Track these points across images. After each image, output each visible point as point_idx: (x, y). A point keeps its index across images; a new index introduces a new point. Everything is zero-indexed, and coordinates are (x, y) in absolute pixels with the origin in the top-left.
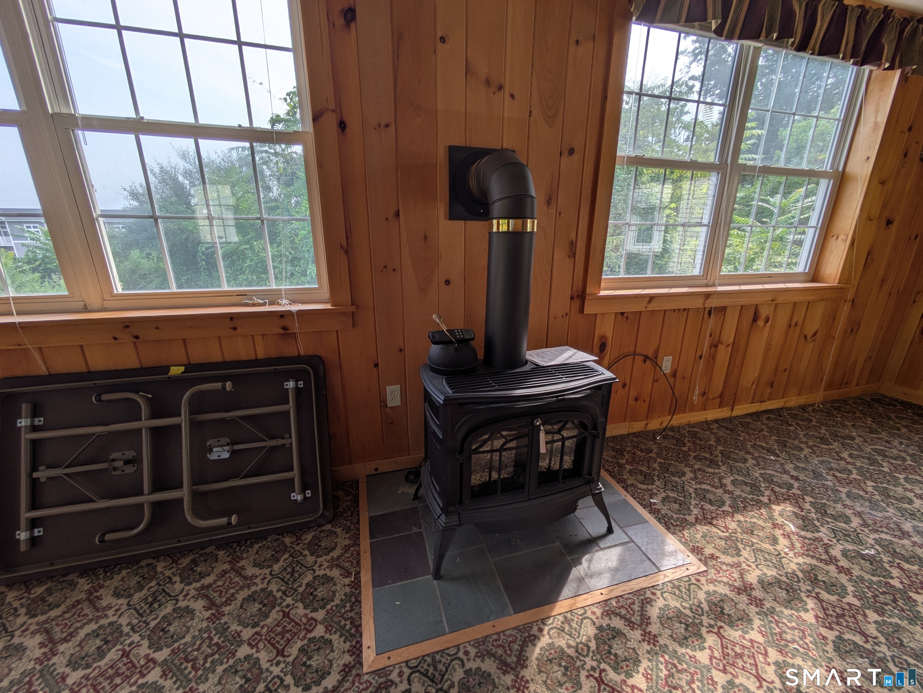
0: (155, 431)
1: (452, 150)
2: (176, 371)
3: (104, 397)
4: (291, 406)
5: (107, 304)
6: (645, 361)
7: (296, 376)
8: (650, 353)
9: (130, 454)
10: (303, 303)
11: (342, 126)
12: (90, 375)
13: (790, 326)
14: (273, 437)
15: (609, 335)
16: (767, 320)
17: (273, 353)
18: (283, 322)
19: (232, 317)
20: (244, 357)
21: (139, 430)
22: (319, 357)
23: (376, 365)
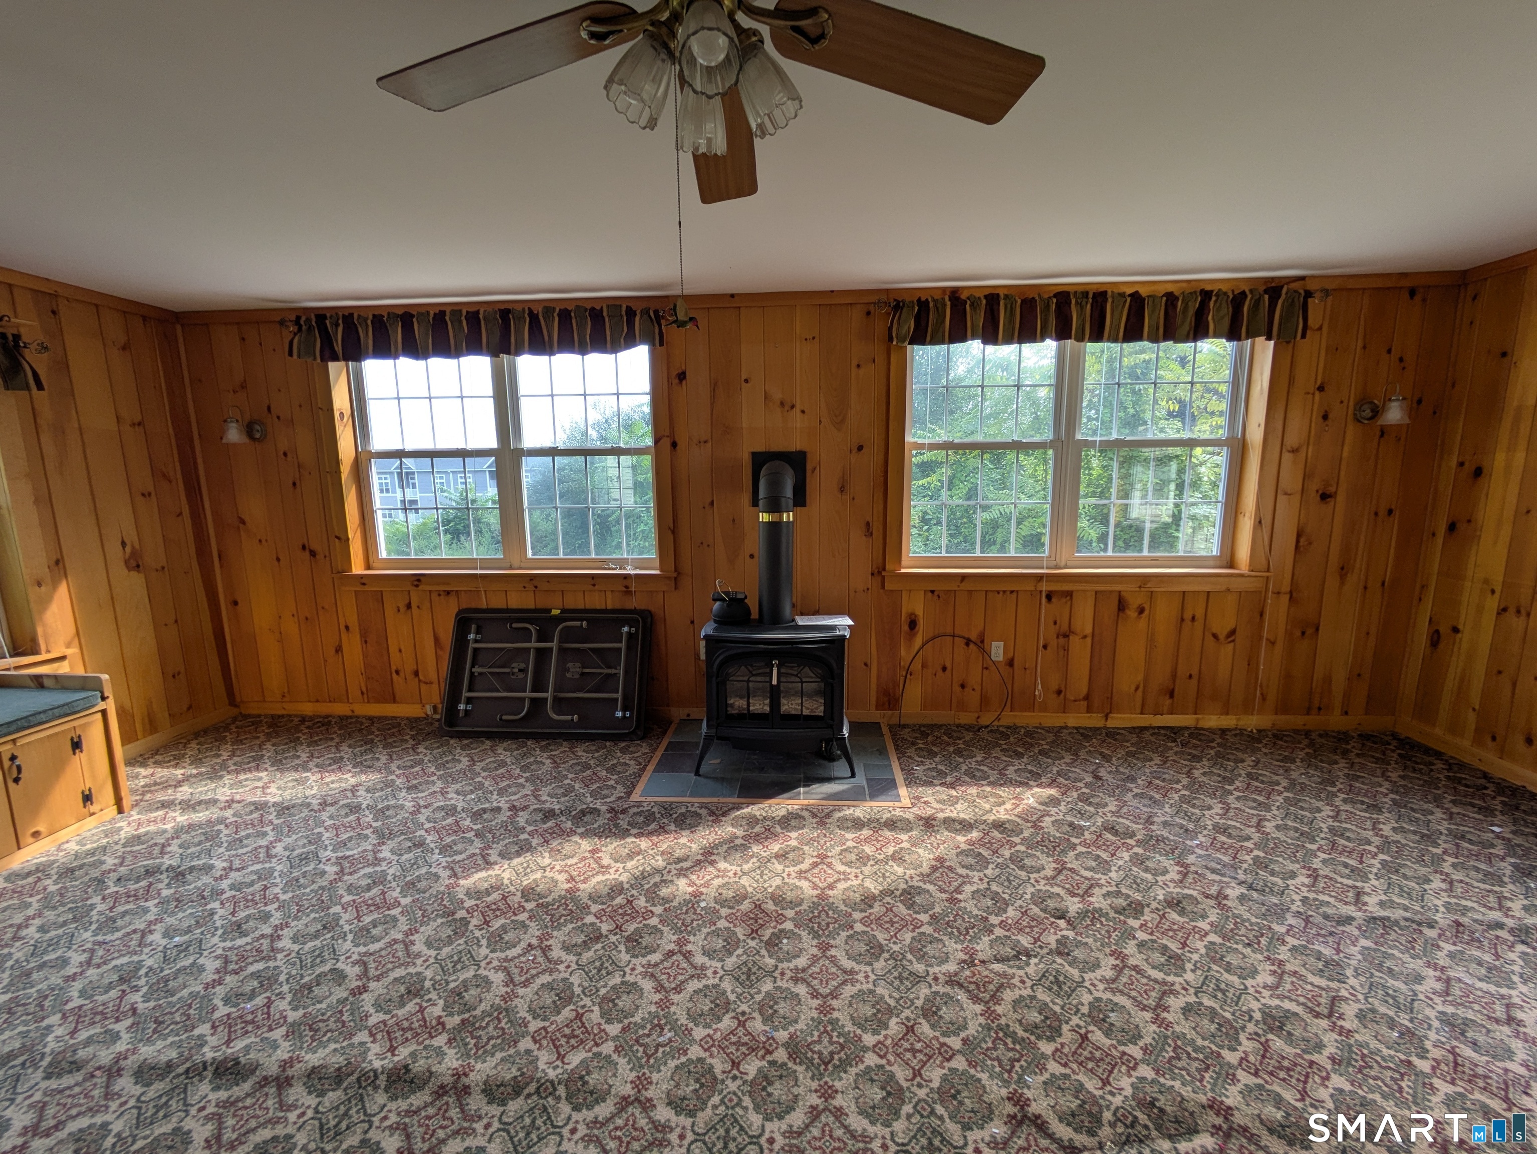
0: (538, 650)
1: (754, 454)
2: (556, 612)
3: (514, 625)
4: (623, 645)
5: (523, 565)
6: (967, 644)
7: (631, 623)
8: (973, 636)
9: (523, 666)
10: (641, 569)
11: (674, 445)
12: (508, 610)
13: (1183, 620)
14: (609, 667)
15: (920, 612)
16: (1141, 611)
17: (618, 606)
18: (626, 582)
19: (593, 576)
20: (598, 607)
21: (529, 649)
22: (650, 612)
23: (692, 622)
